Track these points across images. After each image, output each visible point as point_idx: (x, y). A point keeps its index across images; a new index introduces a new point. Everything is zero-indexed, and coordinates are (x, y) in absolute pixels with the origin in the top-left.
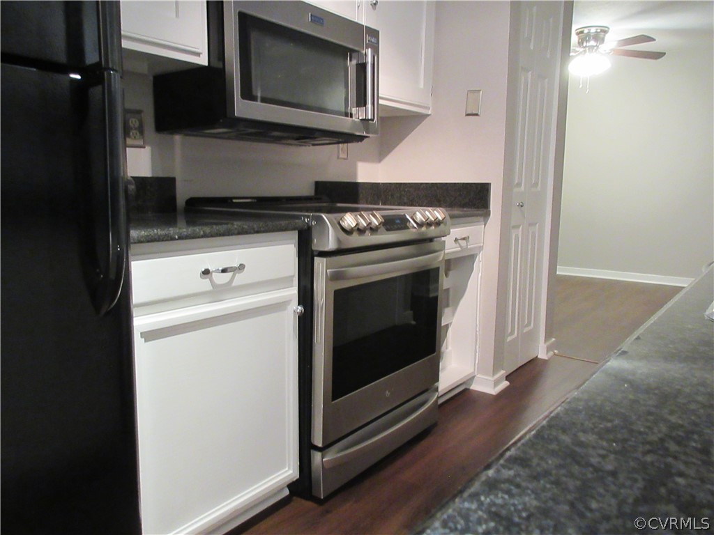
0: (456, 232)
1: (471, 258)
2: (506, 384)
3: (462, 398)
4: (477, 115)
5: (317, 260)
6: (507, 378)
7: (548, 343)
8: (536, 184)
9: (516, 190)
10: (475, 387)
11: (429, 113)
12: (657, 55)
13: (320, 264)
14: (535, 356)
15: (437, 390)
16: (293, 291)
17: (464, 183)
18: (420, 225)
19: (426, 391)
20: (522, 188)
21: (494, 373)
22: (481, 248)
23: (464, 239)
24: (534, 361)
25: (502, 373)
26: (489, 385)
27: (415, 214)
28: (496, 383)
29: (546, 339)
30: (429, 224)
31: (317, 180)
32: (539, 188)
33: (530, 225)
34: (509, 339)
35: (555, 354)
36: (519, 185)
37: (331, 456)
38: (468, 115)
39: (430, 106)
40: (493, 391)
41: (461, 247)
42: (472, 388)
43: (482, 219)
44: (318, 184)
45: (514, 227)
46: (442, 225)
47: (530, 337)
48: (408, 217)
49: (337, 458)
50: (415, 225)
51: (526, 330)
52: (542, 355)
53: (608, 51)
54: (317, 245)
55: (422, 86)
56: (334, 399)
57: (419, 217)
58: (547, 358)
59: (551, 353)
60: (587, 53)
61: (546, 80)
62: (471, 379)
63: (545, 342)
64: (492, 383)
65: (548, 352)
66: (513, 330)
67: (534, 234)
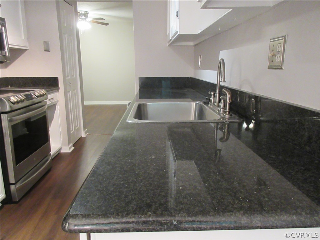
0: (50, 96)
1: (54, 105)
2: (73, 148)
3: (59, 156)
4: (49, 51)
5: (3, 116)
6: (73, 146)
7: (85, 131)
8: (73, 75)
9: (67, 78)
10: (62, 151)
11: (28, 49)
12: (107, 24)
13: (5, 118)
14: (81, 136)
15: (50, 154)
18: (38, 97)
19: (47, 156)
20: (69, 77)
21: (69, 145)
22: (58, 101)
23: (52, 99)
24: (81, 138)
25: (71, 144)
26: (67, 149)
27: (35, 93)
28: (70, 148)
29: (84, 130)
30: (41, 96)
32: (74, 77)
33: (74, 90)
34: (72, 132)
35: (88, 135)
37: (18, 185)
38: (45, 51)
39: (28, 46)
40: (70, 151)
41: (51, 102)
43: (57, 90)
45: (68, 92)
46: (45, 96)
47: (78, 130)
48: (33, 94)
49: (21, 185)
50: (36, 97)
51: (77, 128)
52: (83, 135)
53: (90, 21)
54: (2, 110)
55: (24, 39)
56: (17, 165)
57: (37, 94)
58: (85, 136)
59: (86, 134)
61: (72, 37)
62: (60, 149)
63: (84, 131)
64: (69, 148)
65: (85, 134)
66: (73, 129)
67: (75, 93)
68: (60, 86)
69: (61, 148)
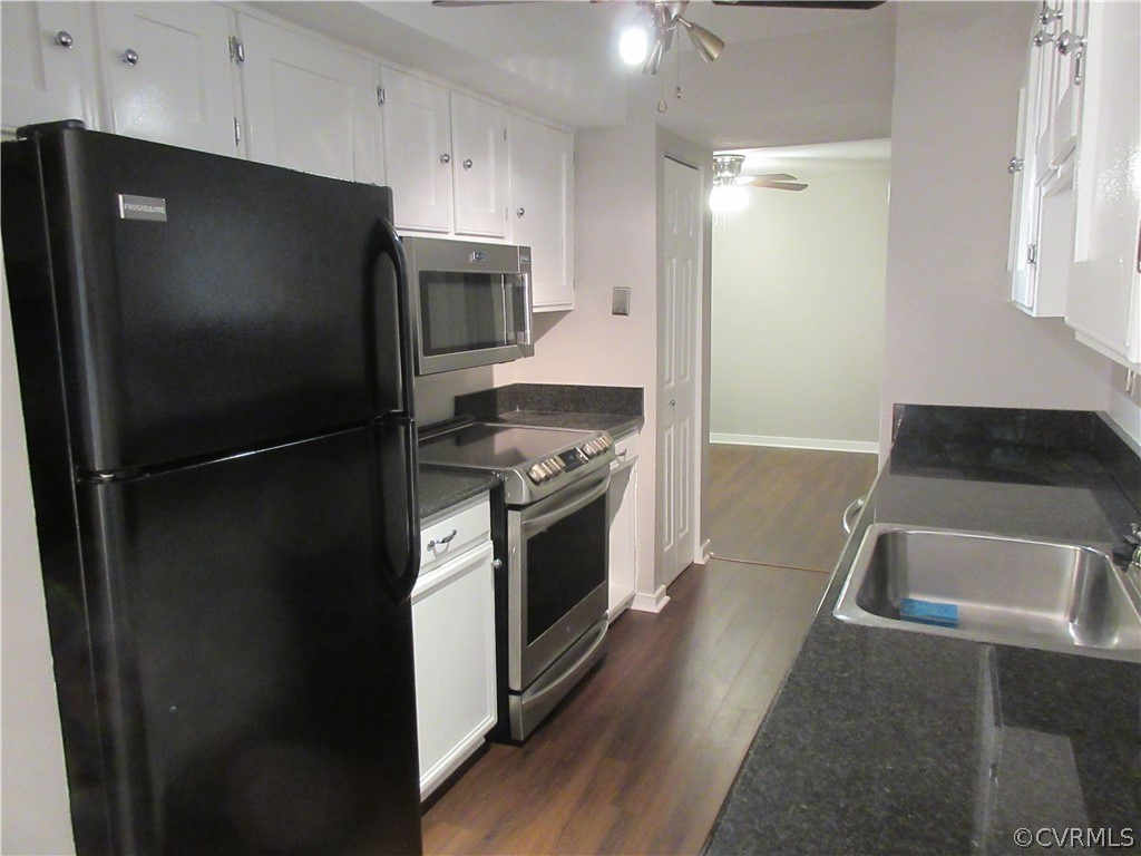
0: (619, 447)
1: (628, 469)
2: (667, 598)
4: (626, 314)
5: (511, 514)
6: (667, 592)
7: (704, 546)
8: (684, 376)
9: (667, 387)
10: (635, 607)
11: (572, 308)
12: (799, 187)
13: (514, 519)
14: (690, 562)
15: (606, 617)
16: (489, 545)
17: (614, 388)
18: (592, 457)
19: (598, 622)
20: (672, 383)
21: (655, 589)
22: (636, 458)
23: (622, 454)
24: (691, 568)
25: (663, 587)
26: (651, 602)
27: (584, 446)
28: (658, 601)
29: (702, 540)
30: (599, 453)
31: (457, 394)
32: (688, 378)
33: (682, 420)
34: (666, 549)
35: (711, 557)
36: (670, 380)
37: (528, 698)
38: (615, 313)
39: (573, 301)
40: (656, 609)
41: (620, 462)
42: (632, 608)
43: (636, 427)
44: (458, 400)
45: (666, 427)
46: (609, 451)
47: (685, 542)
48: (579, 450)
49: (533, 699)
50: (587, 458)
51: (681, 535)
52: (699, 560)
53: (746, 183)
54: (510, 498)
55: (564, 283)
56: (529, 643)
57: (589, 450)
58: (704, 563)
59: (707, 556)
60: (722, 185)
62: (631, 599)
63: (701, 544)
64: (655, 601)
65: (704, 555)
66: (669, 538)
67: (685, 429)
68: (645, 415)
69: (633, 597)
